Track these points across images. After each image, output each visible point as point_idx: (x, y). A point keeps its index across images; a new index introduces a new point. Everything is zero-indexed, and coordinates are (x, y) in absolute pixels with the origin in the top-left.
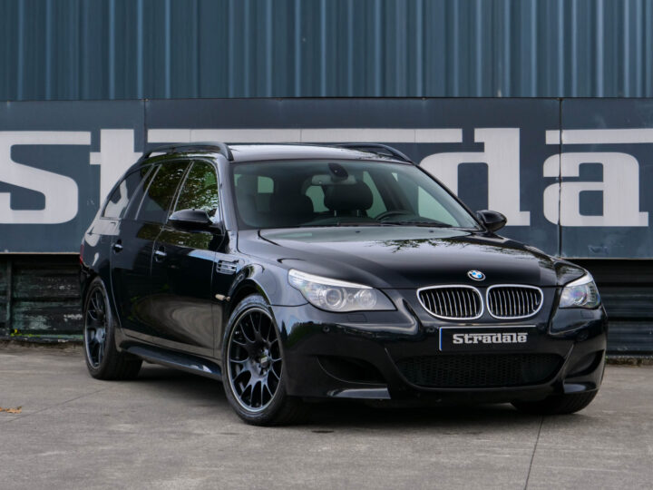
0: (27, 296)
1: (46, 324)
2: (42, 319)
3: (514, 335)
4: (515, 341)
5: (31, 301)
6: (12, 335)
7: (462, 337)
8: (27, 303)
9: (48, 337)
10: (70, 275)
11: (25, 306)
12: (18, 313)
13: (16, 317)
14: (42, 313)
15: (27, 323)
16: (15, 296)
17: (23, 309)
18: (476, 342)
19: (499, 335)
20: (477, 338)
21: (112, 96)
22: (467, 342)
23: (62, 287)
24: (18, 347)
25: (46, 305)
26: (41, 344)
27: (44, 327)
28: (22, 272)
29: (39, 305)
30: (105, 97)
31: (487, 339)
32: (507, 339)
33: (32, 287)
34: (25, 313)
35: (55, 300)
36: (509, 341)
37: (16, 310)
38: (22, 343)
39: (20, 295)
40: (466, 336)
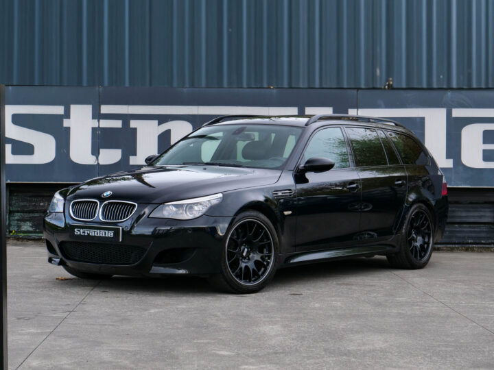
0: (19, 209)
1: (32, 227)
2: (29, 224)
3: (107, 232)
4: (107, 236)
5: (21, 212)
6: (11, 234)
7: (79, 231)
8: (19, 214)
9: (34, 235)
10: (47, 196)
11: (17, 216)
12: (14, 220)
13: (12, 223)
14: (29, 220)
15: (19, 227)
16: (11, 209)
17: (17, 218)
18: (86, 234)
19: (99, 231)
20: (87, 232)
21: (85, 83)
22: (82, 234)
23: (42, 204)
24: (15, 242)
25: (31, 215)
26: (31, 240)
27: (31, 229)
28: (15, 194)
29: (27, 216)
30: (80, 84)
31: (92, 233)
32: (102, 234)
33: (22, 204)
34: (18, 220)
35: (37, 212)
36: (104, 235)
37: (12, 218)
38: (18, 239)
39: (14, 209)
40: (82, 231)
